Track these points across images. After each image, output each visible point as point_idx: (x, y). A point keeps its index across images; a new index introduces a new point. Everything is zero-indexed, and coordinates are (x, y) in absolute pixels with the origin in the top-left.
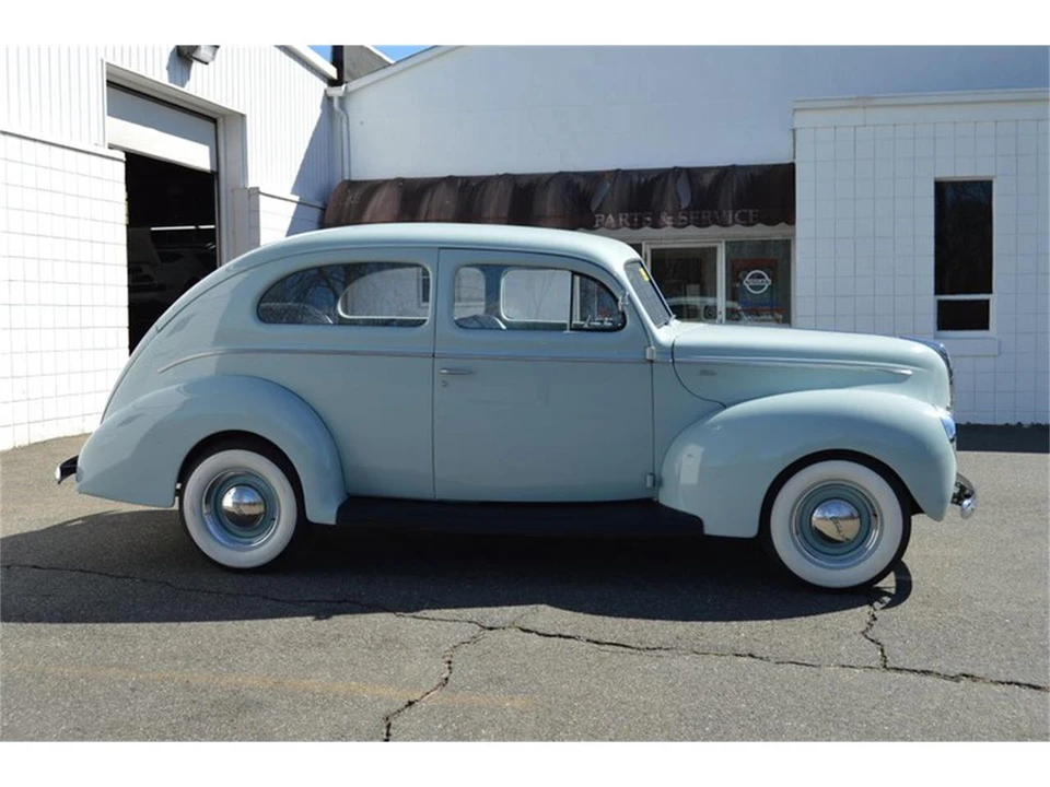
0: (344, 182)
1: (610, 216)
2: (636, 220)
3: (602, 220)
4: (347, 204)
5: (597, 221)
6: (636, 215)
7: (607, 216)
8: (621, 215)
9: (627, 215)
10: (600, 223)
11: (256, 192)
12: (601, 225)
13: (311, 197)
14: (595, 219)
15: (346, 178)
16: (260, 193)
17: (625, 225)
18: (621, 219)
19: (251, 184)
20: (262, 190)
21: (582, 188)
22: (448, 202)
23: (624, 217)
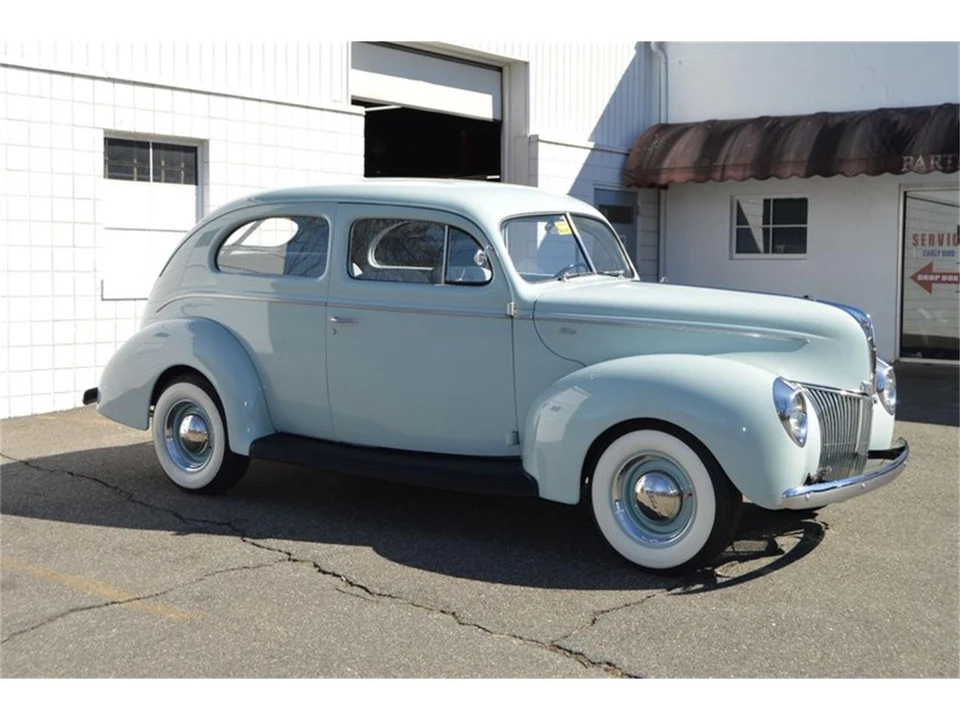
0: (660, 124)
1: (920, 159)
2: (949, 162)
3: (911, 163)
4: (651, 150)
5: (905, 165)
6: (950, 156)
7: (917, 157)
8: (932, 157)
9: (939, 156)
10: (908, 167)
11: (535, 140)
12: (910, 169)
13: (619, 144)
14: (902, 162)
15: (663, 121)
16: (538, 140)
17: (937, 169)
18: (932, 162)
19: (532, 131)
20: (541, 138)
21: (899, 128)
22: (749, 145)
23: (936, 159)
